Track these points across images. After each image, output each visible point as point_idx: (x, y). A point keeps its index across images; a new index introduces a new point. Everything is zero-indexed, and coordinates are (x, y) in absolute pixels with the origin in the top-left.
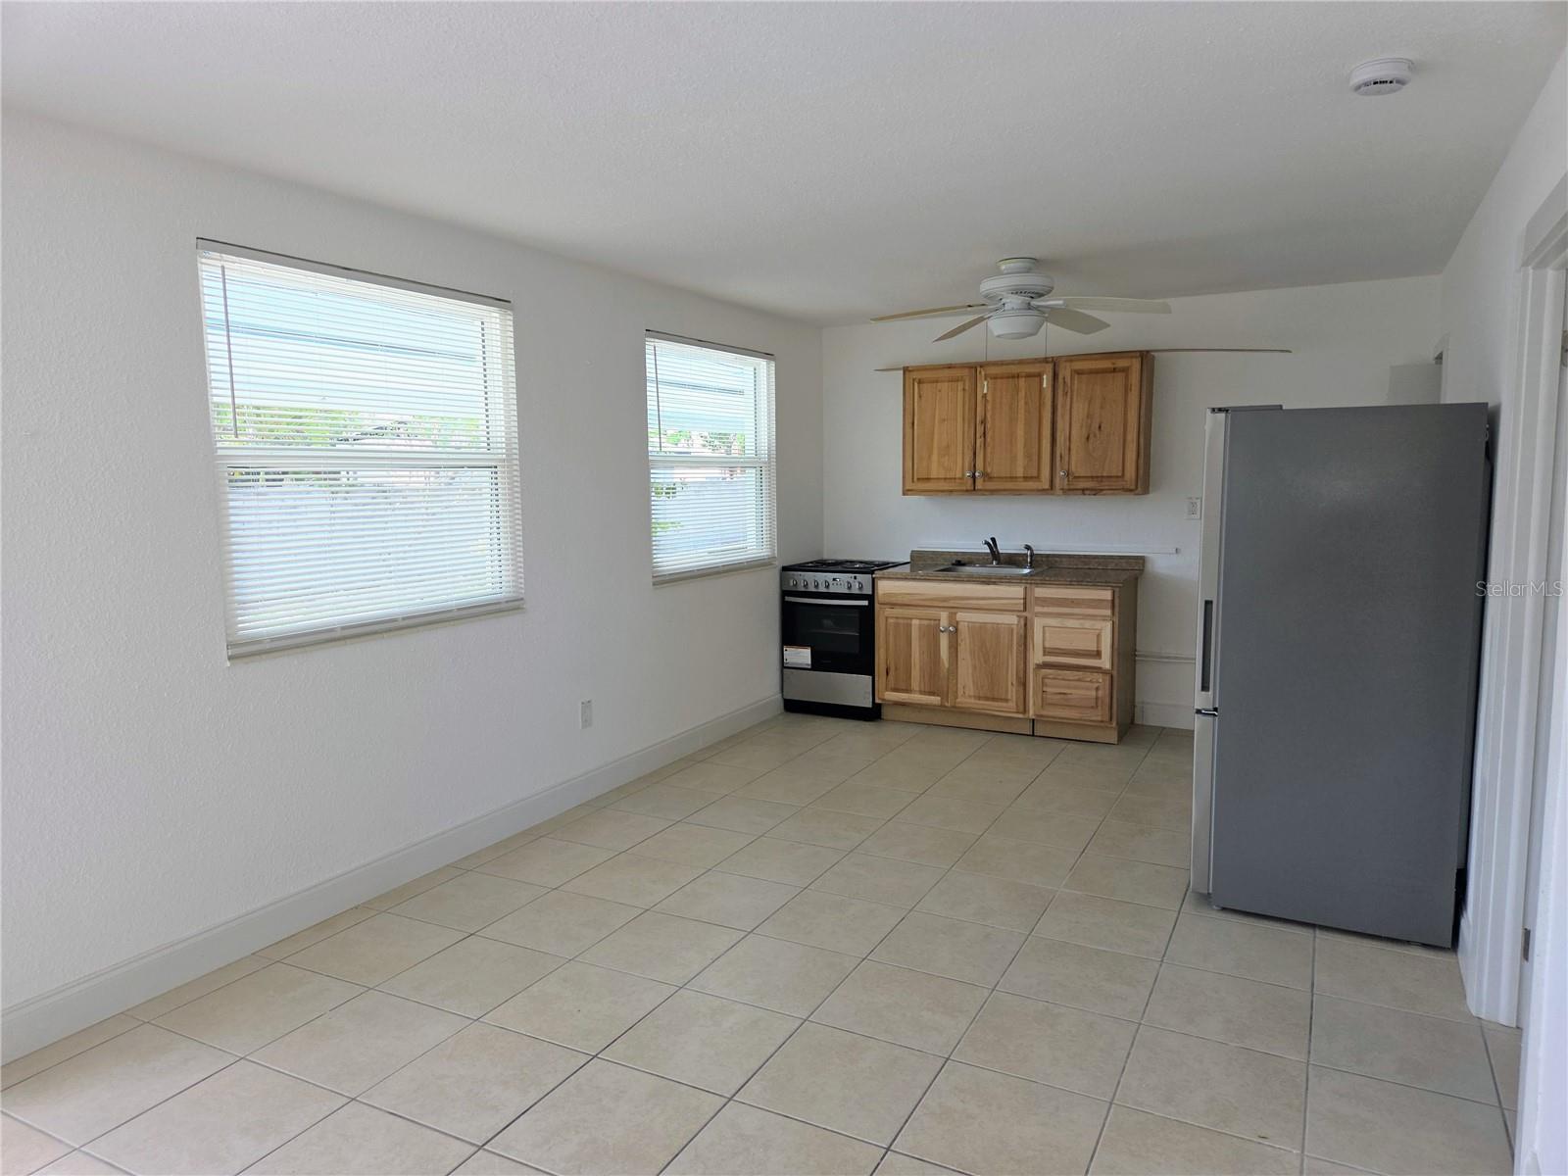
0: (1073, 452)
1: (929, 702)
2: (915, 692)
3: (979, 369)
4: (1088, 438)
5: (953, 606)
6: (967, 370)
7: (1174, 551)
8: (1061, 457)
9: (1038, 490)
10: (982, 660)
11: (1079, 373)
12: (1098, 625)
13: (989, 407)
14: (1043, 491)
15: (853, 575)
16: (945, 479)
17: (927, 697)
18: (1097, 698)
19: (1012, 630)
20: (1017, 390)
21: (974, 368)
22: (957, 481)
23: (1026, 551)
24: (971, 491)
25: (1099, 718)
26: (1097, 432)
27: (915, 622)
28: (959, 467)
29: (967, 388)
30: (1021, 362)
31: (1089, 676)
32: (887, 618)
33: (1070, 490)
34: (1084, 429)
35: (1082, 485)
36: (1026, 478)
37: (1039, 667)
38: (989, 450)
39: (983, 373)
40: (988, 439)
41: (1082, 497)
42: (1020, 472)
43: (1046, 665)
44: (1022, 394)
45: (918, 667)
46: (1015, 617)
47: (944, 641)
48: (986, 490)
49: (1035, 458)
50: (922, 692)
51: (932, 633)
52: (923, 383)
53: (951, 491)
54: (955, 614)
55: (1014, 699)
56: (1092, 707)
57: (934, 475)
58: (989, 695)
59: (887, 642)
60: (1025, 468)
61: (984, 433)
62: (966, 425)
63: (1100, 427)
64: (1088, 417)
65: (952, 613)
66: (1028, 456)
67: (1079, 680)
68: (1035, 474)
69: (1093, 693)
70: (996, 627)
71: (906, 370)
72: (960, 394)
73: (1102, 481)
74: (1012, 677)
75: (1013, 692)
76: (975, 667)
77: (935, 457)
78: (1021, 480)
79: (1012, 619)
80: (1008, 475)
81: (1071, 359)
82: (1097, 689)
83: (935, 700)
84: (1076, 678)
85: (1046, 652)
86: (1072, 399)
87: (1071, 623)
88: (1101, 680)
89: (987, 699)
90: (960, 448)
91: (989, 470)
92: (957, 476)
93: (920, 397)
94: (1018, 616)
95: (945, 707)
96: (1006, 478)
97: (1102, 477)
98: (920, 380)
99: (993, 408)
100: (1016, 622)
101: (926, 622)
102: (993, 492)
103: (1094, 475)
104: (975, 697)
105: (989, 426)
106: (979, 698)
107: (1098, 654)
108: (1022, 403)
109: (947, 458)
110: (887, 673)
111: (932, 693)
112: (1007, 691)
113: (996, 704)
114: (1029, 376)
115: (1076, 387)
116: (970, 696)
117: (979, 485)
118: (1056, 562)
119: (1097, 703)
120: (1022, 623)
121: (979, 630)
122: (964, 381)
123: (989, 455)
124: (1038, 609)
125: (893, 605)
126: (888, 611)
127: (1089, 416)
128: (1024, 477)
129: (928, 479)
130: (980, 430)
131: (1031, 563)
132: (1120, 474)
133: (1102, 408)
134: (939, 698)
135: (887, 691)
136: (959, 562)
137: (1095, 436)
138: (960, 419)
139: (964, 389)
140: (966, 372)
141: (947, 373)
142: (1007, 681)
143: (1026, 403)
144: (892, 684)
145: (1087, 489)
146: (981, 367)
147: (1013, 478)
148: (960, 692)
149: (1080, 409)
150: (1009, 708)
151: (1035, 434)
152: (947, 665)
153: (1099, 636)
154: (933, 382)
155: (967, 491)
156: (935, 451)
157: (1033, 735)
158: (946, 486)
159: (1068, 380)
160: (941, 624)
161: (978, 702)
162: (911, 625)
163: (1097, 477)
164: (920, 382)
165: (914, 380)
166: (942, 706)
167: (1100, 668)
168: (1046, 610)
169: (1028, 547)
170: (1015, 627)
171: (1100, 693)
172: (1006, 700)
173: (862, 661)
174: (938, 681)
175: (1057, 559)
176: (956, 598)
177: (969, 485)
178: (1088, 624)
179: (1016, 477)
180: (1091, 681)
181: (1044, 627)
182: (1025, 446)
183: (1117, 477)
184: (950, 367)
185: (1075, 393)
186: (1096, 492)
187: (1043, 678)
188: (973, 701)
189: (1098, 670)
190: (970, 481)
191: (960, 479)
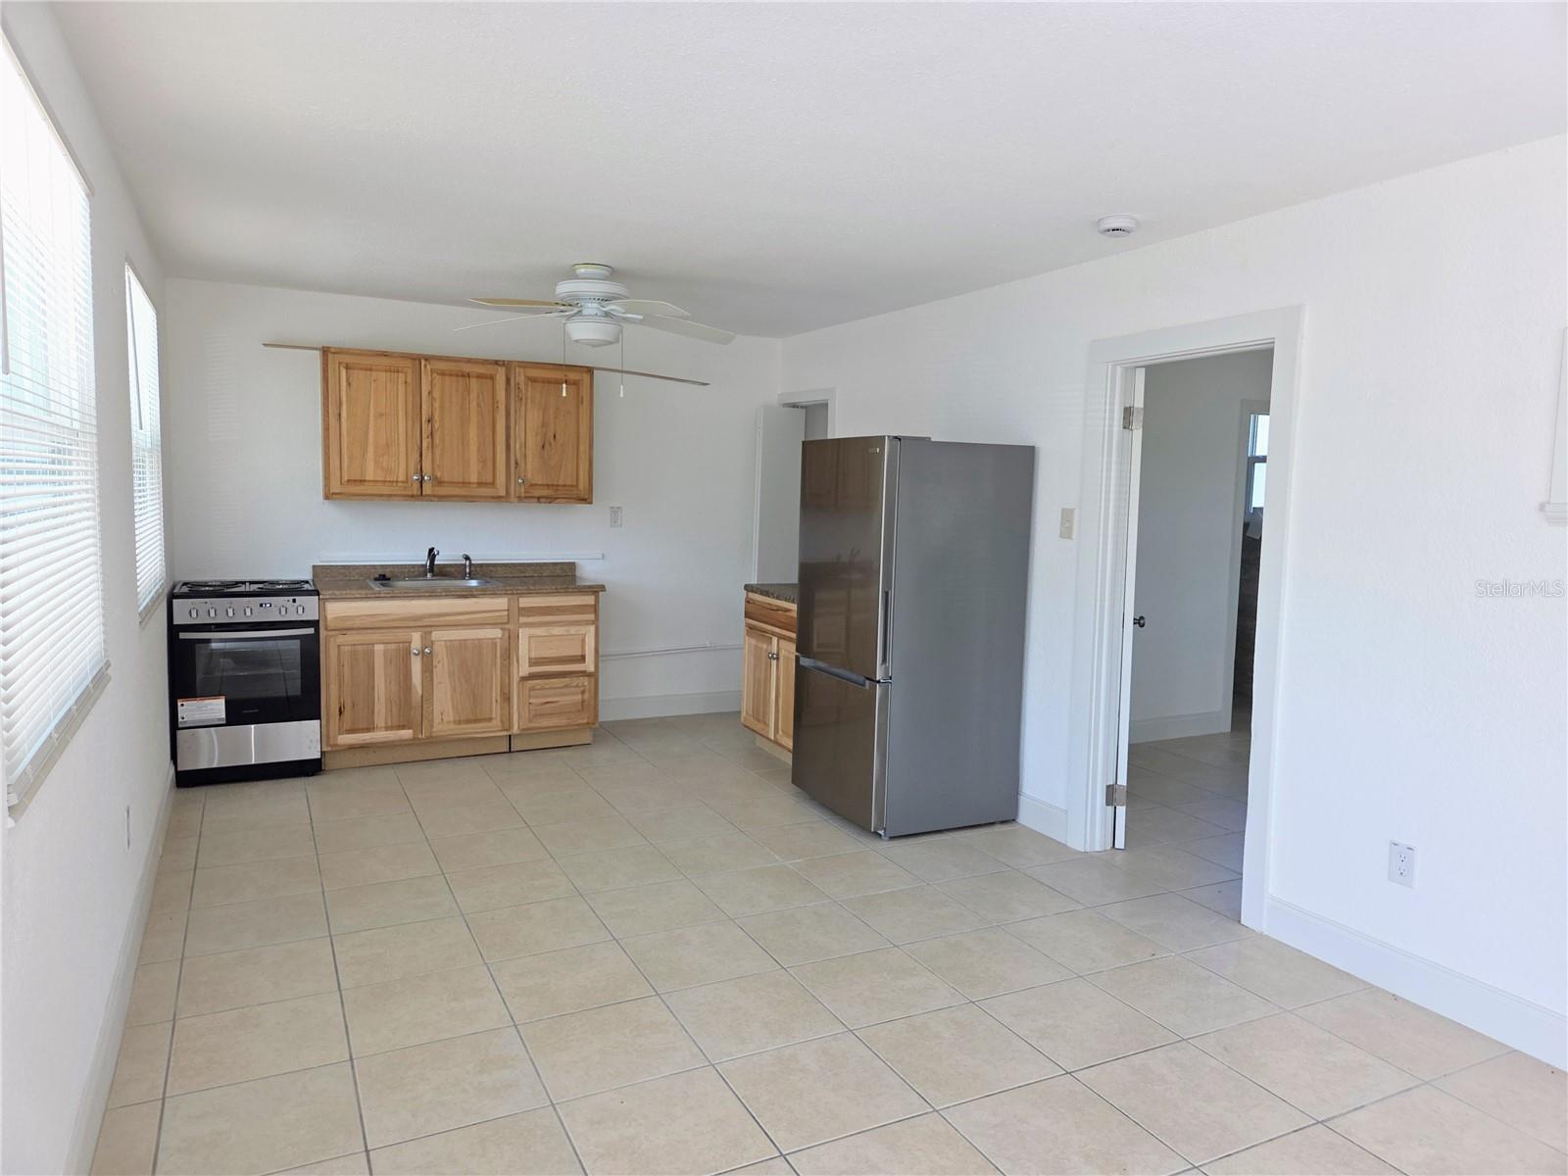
0: (529, 459)
1: (397, 738)
2: (379, 729)
3: (423, 362)
4: (543, 447)
5: (426, 625)
6: (409, 361)
7: (600, 556)
8: (516, 463)
9: (493, 497)
10: (463, 681)
11: (534, 380)
12: (582, 630)
13: (437, 405)
14: (498, 499)
15: (291, 598)
16: (385, 481)
17: (394, 732)
18: (583, 701)
19: (496, 644)
20: (468, 390)
21: (417, 359)
22: (400, 484)
23: (464, 562)
24: (417, 496)
25: (585, 721)
26: (552, 440)
27: (379, 648)
28: (402, 468)
29: (409, 381)
30: (469, 361)
31: (575, 681)
32: (339, 646)
33: (526, 497)
34: (539, 438)
35: (537, 493)
36: (480, 484)
37: (524, 679)
38: (438, 452)
39: (428, 367)
40: (437, 441)
41: (538, 505)
42: (474, 478)
43: (532, 677)
44: (474, 395)
45: (383, 700)
46: (499, 630)
47: (416, 666)
48: (435, 496)
49: (490, 464)
50: (387, 728)
51: (404, 655)
52: (354, 368)
53: (390, 495)
54: (431, 633)
55: (499, 718)
56: (579, 711)
57: (370, 476)
58: (470, 717)
59: (340, 676)
60: (479, 473)
61: (432, 433)
62: (410, 423)
63: (555, 436)
64: (543, 427)
65: (425, 633)
66: (483, 461)
67: (566, 686)
68: (490, 481)
69: (579, 697)
70: (478, 644)
71: (326, 352)
72: (401, 388)
73: (557, 490)
74: (496, 694)
75: (496, 712)
76: (454, 690)
77: (370, 455)
78: (476, 485)
79: (496, 633)
80: (461, 480)
81: (525, 365)
82: (583, 692)
83: (407, 734)
84: (563, 685)
85: (533, 662)
86: (526, 407)
87: (557, 631)
88: (586, 683)
89: (468, 721)
90: (402, 449)
91: (439, 475)
92: (400, 479)
93: (349, 384)
94: (502, 629)
95: (419, 739)
96: (458, 483)
97: (558, 486)
98: (347, 364)
99: (442, 407)
100: (500, 636)
101: (393, 646)
102: (442, 498)
103: (550, 483)
104: (454, 722)
105: (437, 425)
106: (460, 722)
107: (582, 659)
108: (474, 404)
109: (386, 458)
110: (341, 712)
111: (403, 727)
112: (491, 710)
113: (479, 725)
114: (480, 376)
115: (529, 394)
116: (448, 722)
117: (427, 489)
118: (491, 571)
119: (583, 706)
120: (507, 635)
121: (459, 648)
122: (406, 373)
123: (438, 457)
124: (523, 620)
125: (344, 631)
126: (341, 639)
127: (544, 425)
128: (478, 483)
129: (362, 481)
130: (425, 430)
131: (470, 573)
132: (575, 483)
133: (556, 418)
134: (411, 731)
135: (339, 734)
136: (384, 576)
137: (550, 445)
138: (401, 414)
139: (406, 383)
140: (408, 363)
141: (385, 361)
142: (491, 699)
143: (479, 405)
144: (347, 726)
145: (543, 497)
146: (426, 360)
147: (465, 484)
148: (437, 720)
149: (534, 417)
150: (494, 728)
151: (489, 439)
152: (420, 692)
153: (583, 640)
154: (366, 370)
155: (412, 496)
156: (371, 449)
157: (510, 752)
158: (386, 490)
159: (522, 386)
160: (413, 646)
161: (457, 726)
162: (373, 651)
163: (553, 485)
164: (347, 368)
165: (340, 363)
166: (414, 739)
167: (585, 672)
168: (531, 619)
169: (467, 558)
170: (498, 640)
171: (586, 696)
172: (490, 720)
173: (304, 705)
174: (409, 709)
175: (491, 568)
176: (431, 616)
177: (416, 490)
178: (573, 630)
179: (469, 483)
180: (577, 686)
181: (530, 637)
182: (479, 450)
183: (572, 486)
184: (385, 354)
185: (529, 401)
186: (551, 500)
187: (530, 690)
188: (452, 726)
189: (584, 673)
190: (417, 485)
191: (403, 482)
